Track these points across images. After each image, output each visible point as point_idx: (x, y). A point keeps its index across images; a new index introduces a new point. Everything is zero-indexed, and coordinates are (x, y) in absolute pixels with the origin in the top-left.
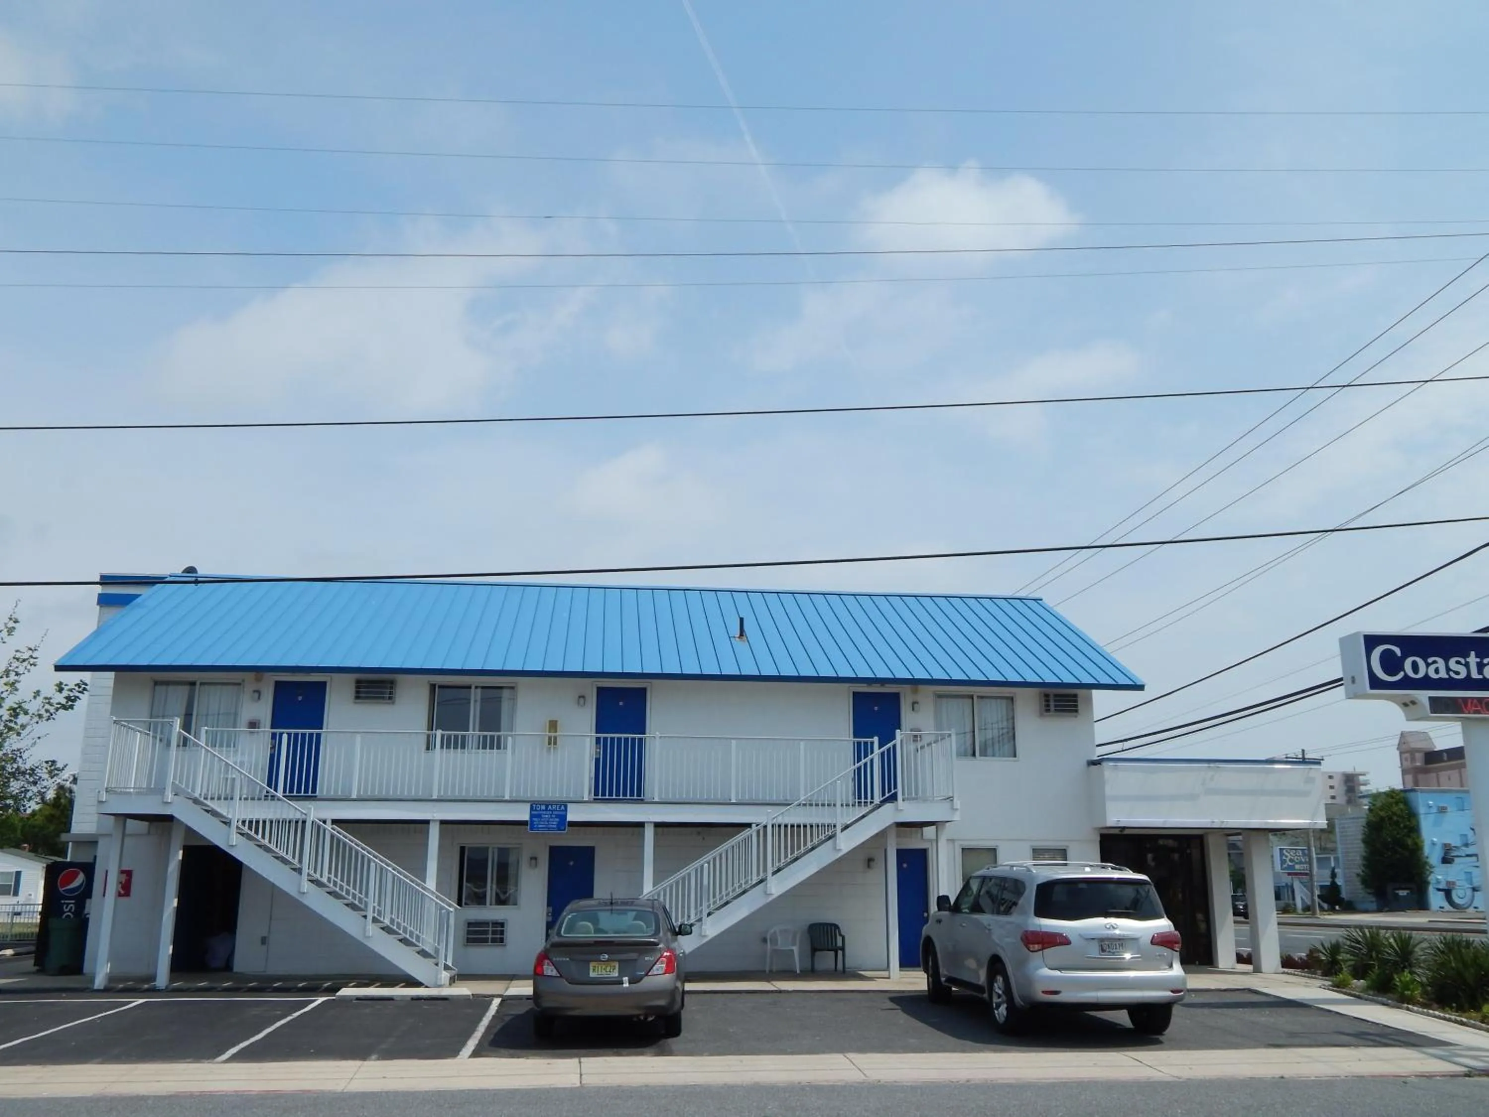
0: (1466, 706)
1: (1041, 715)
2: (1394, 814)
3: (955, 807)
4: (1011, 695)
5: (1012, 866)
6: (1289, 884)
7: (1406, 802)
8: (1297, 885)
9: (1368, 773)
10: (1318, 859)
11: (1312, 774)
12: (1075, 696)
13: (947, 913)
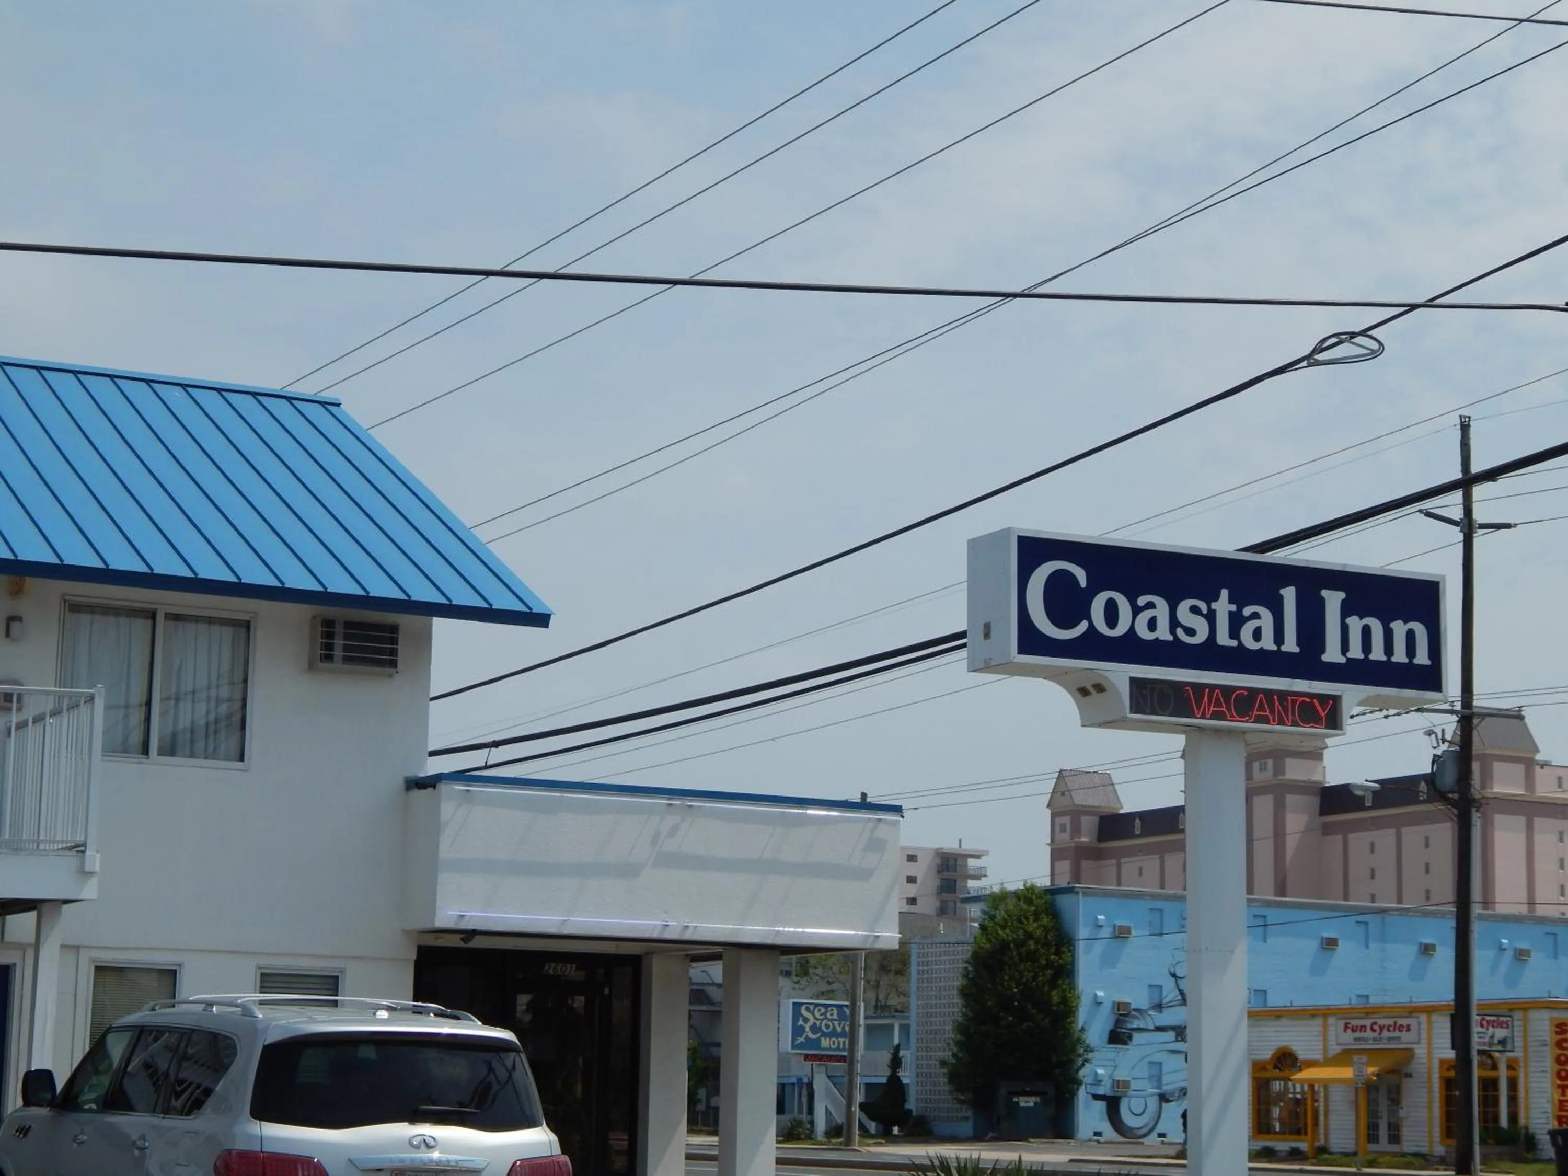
0: (1199, 700)
1: (311, 667)
2: (1029, 936)
3: (87, 869)
4: (245, 617)
5: (210, 1004)
6: (805, 1080)
7: (1053, 912)
8: (821, 1083)
9: (986, 853)
10: (869, 1028)
11: (882, 832)
12: (394, 629)
13: (44, 1111)
